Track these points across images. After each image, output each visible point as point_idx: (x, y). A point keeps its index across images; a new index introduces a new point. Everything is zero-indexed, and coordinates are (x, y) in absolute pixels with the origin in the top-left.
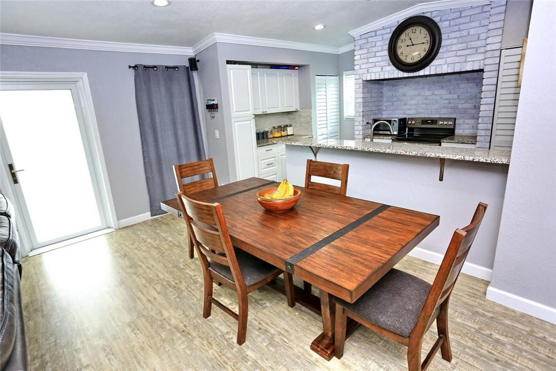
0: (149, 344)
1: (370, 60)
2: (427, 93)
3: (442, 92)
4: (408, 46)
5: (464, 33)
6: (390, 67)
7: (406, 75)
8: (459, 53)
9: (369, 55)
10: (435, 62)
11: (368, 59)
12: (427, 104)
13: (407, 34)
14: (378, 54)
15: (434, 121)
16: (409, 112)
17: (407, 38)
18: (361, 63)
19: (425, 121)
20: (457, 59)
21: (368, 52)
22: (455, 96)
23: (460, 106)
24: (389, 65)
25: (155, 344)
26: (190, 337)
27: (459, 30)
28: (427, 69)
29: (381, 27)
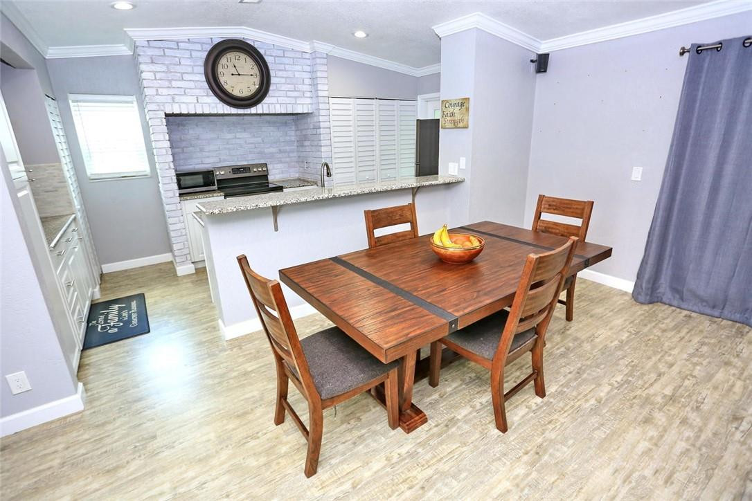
0: (575, 494)
1: (174, 84)
2: (229, 136)
3: (245, 135)
4: (233, 75)
5: (290, 74)
6: (210, 98)
7: (234, 111)
8: (289, 94)
9: (170, 76)
10: (267, 100)
11: (170, 81)
12: (229, 149)
13: (229, 59)
14: (186, 77)
15: (246, 169)
16: (207, 161)
17: (230, 65)
18: (158, 85)
19: (236, 170)
20: (288, 100)
21: (169, 71)
22: (259, 140)
23: (267, 151)
24: (207, 95)
25: (572, 485)
26: (545, 444)
27: (285, 70)
28: (259, 106)
29: (185, 38)
